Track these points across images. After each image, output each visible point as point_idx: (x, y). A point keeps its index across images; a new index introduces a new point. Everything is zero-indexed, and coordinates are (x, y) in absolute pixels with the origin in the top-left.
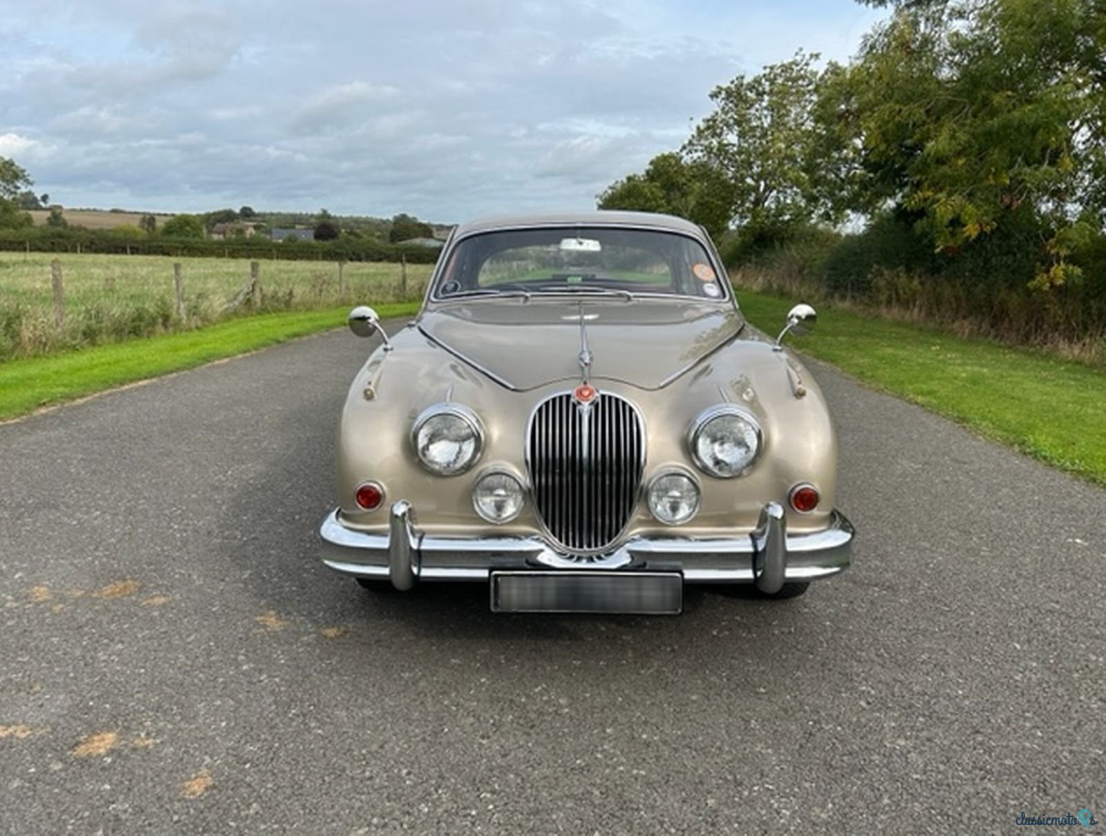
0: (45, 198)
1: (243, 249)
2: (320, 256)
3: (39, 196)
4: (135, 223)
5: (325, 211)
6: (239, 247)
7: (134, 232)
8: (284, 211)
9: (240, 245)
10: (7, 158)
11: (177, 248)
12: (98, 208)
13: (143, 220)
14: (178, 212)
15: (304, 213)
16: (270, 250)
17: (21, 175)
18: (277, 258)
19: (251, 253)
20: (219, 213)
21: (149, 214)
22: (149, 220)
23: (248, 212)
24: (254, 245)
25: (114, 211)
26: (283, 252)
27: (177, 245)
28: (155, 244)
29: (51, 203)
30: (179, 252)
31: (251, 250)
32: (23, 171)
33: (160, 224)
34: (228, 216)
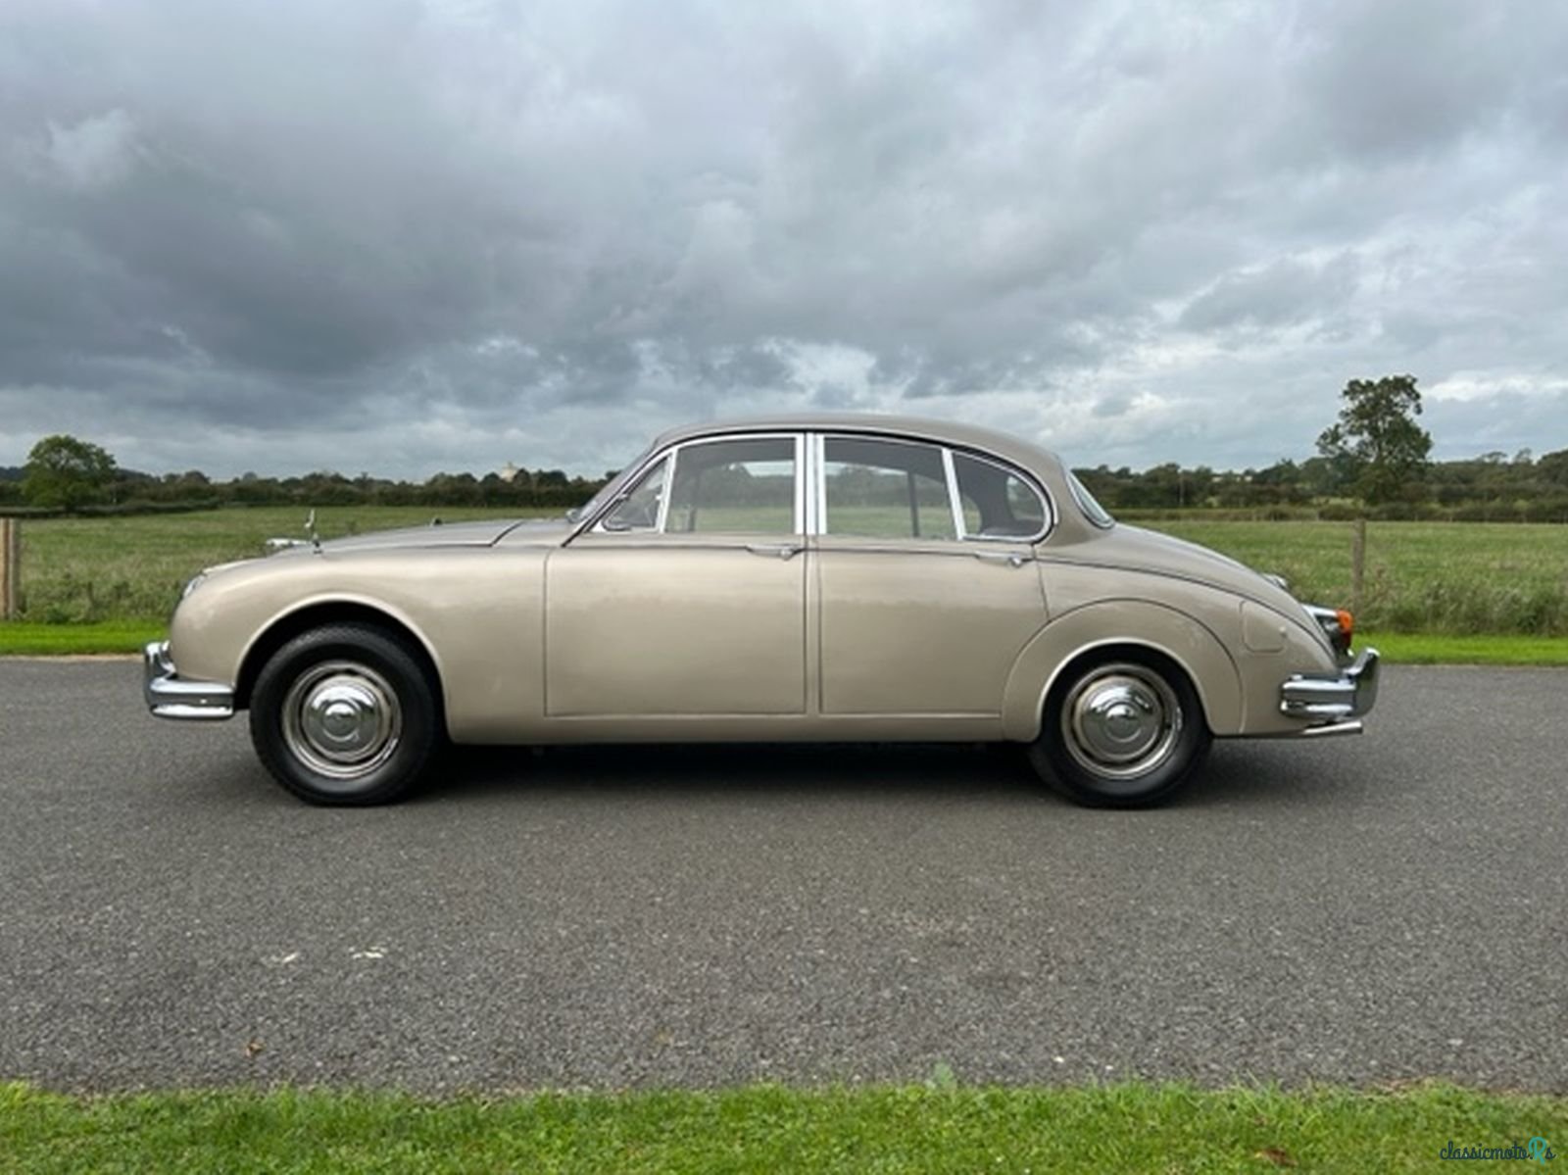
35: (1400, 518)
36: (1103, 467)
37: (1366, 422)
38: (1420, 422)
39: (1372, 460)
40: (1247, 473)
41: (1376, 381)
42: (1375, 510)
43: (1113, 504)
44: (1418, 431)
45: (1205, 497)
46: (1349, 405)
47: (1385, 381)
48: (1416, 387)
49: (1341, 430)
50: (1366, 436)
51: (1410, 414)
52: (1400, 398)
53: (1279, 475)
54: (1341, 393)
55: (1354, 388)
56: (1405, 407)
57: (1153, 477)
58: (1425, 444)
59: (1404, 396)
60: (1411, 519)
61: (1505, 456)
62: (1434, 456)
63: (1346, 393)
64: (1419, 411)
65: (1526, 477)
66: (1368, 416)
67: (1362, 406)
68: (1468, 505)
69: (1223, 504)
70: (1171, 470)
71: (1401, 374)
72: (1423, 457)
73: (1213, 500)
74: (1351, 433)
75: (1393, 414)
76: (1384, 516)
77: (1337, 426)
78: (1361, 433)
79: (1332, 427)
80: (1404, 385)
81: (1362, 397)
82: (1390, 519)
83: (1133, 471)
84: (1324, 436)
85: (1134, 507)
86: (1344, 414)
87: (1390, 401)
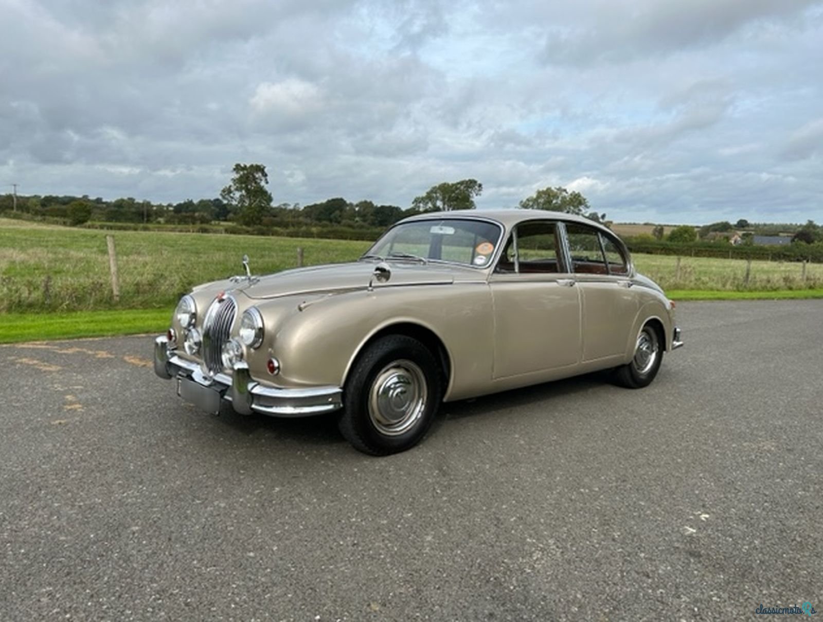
0: (603, 216)
1: (707, 251)
2: (770, 258)
3: (600, 215)
4: (649, 232)
5: (811, 222)
6: (703, 249)
7: (648, 237)
8: (775, 223)
9: (705, 247)
10: (577, 192)
11: (658, 249)
12: (637, 222)
13: (655, 230)
14: (682, 224)
15: (794, 223)
16: (728, 252)
17: (583, 201)
18: (732, 258)
19: (711, 253)
20: (718, 224)
21: (659, 225)
22: (660, 230)
23: (744, 224)
24: (715, 247)
25: (646, 224)
26: (738, 253)
27: (658, 247)
28: (643, 246)
29: (606, 219)
30: (659, 251)
31: (712, 251)
32: (585, 200)
33: (667, 232)
34: (725, 227)
35: (263, 234)
36: (85, 197)
37: (244, 185)
38: (267, 187)
39: (247, 205)
40: (170, 205)
41: (248, 165)
42: (250, 229)
43: (104, 219)
44: (266, 192)
45: (157, 218)
46: (236, 176)
47: (252, 166)
48: (266, 170)
49: (232, 189)
50: (244, 192)
51: (263, 183)
52: (258, 175)
53: (187, 207)
54: (232, 169)
55: (238, 168)
56: (261, 180)
57: (120, 204)
58: (270, 199)
59: (260, 174)
60: (268, 235)
61: (289, 205)
62: (274, 204)
63: (234, 169)
64: (267, 183)
65: (299, 216)
66: (245, 183)
67: (241, 177)
68: (291, 229)
69: (167, 222)
70: (130, 202)
71: (259, 164)
72: (269, 204)
73: (161, 220)
74: (237, 189)
75: (256, 183)
76: (256, 232)
77: (230, 186)
78: (241, 191)
79: (228, 186)
80: (260, 169)
81: (242, 173)
82: (258, 234)
83: (104, 200)
84: (224, 191)
85: (116, 222)
86: (234, 180)
87: (254, 176)
